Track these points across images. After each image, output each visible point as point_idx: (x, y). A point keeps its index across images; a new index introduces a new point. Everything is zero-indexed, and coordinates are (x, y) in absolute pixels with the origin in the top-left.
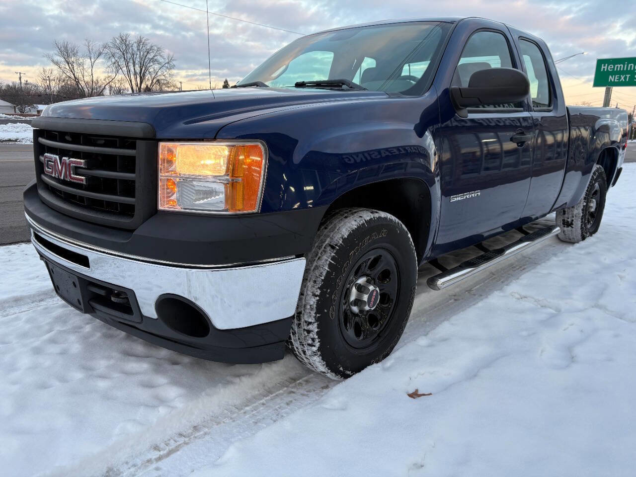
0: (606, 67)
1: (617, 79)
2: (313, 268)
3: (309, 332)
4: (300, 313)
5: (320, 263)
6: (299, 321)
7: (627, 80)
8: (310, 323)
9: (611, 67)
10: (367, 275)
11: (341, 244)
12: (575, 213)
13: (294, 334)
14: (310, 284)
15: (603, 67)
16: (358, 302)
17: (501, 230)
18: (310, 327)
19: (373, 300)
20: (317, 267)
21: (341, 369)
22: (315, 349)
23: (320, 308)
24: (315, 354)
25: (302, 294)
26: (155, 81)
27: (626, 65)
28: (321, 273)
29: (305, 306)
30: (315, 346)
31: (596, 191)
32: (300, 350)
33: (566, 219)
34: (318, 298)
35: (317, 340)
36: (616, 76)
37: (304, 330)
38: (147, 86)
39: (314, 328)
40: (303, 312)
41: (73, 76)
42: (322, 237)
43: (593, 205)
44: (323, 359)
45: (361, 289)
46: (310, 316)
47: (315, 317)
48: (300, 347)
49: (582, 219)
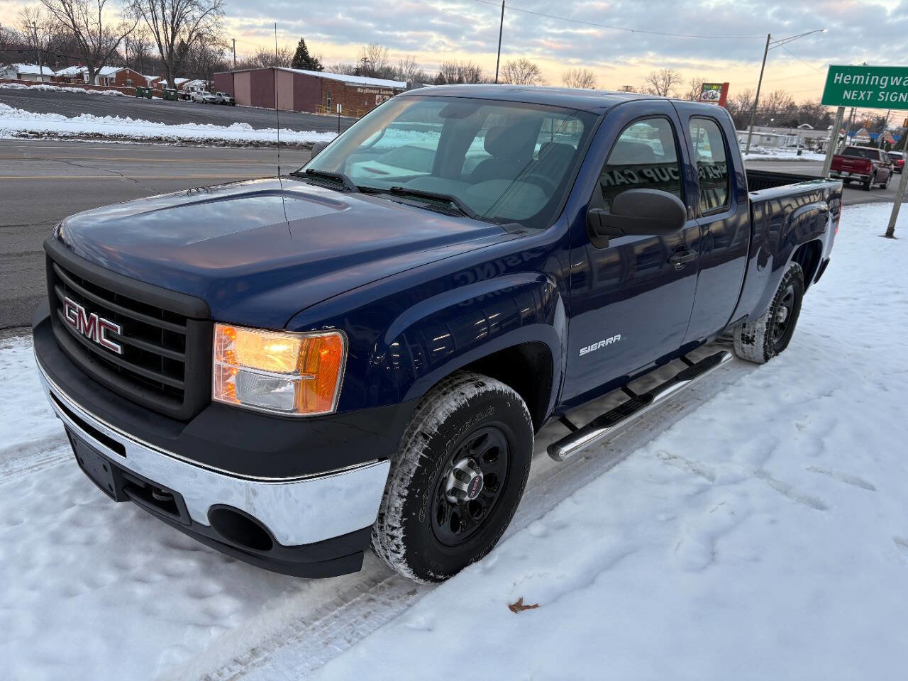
0: (841, 78)
1: (854, 97)
2: (400, 462)
3: (393, 537)
4: (383, 514)
5: (410, 456)
6: (381, 523)
7: (868, 99)
8: (394, 528)
9: (848, 78)
10: (469, 456)
11: (436, 433)
12: (757, 327)
13: (375, 536)
14: (396, 482)
15: (836, 78)
16: (456, 491)
17: (654, 364)
18: (395, 533)
19: (474, 489)
20: (405, 462)
21: (432, 574)
22: (399, 556)
23: (406, 511)
24: (399, 561)
25: (386, 493)
26: (194, 34)
27: (868, 77)
28: (410, 470)
29: (389, 508)
30: (399, 553)
31: (789, 295)
32: (383, 554)
33: (746, 334)
34: (405, 500)
35: (403, 547)
36: (855, 92)
37: (388, 534)
38: (182, 42)
39: (399, 534)
40: (386, 514)
41: (71, 23)
42: (413, 421)
43: (783, 315)
44: (409, 566)
45: (460, 475)
46: (394, 520)
47: (401, 521)
48: (382, 551)
49: (765, 335)
